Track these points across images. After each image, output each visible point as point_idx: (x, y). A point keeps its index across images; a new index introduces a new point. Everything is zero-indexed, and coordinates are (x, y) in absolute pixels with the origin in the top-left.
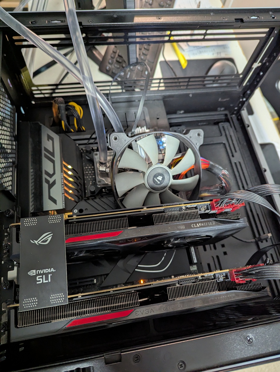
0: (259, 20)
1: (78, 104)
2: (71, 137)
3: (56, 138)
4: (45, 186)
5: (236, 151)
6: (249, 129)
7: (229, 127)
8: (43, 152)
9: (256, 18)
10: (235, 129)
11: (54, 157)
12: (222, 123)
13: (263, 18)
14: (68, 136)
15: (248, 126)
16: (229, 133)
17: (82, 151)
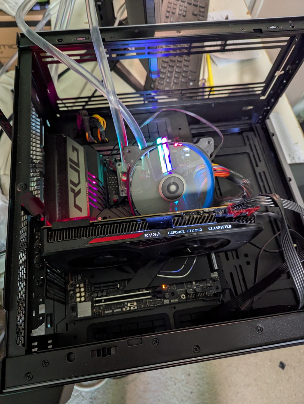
0: (278, 29)
1: (101, 116)
2: (95, 148)
3: (81, 149)
4: (71, 195)
5: (260, 161)
6: (274, 138)
7: (254, 136)
8: (69, 163)
9: (276, 27)
10: (260, 138)
11: (79, 167)
12: (246, 133)
13: (282, 27)
14: (92, 147)
15: (273, 135)
16: (254, 143)
17: (105, 162)
